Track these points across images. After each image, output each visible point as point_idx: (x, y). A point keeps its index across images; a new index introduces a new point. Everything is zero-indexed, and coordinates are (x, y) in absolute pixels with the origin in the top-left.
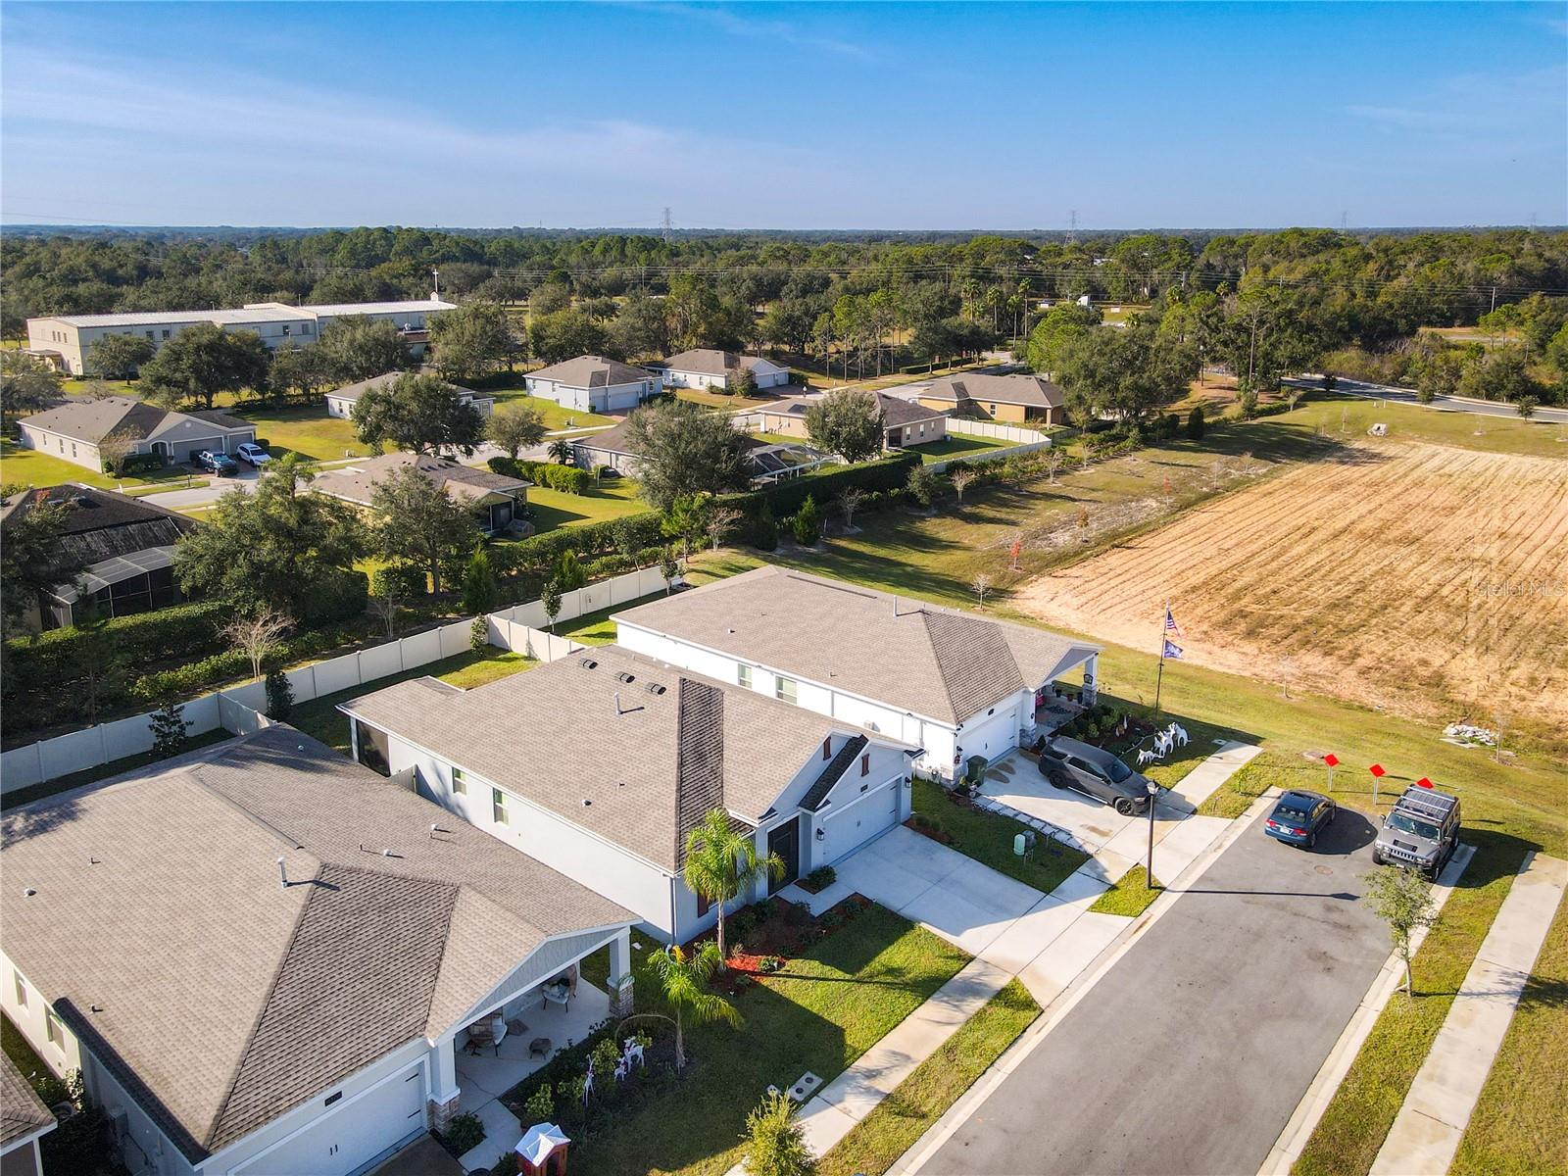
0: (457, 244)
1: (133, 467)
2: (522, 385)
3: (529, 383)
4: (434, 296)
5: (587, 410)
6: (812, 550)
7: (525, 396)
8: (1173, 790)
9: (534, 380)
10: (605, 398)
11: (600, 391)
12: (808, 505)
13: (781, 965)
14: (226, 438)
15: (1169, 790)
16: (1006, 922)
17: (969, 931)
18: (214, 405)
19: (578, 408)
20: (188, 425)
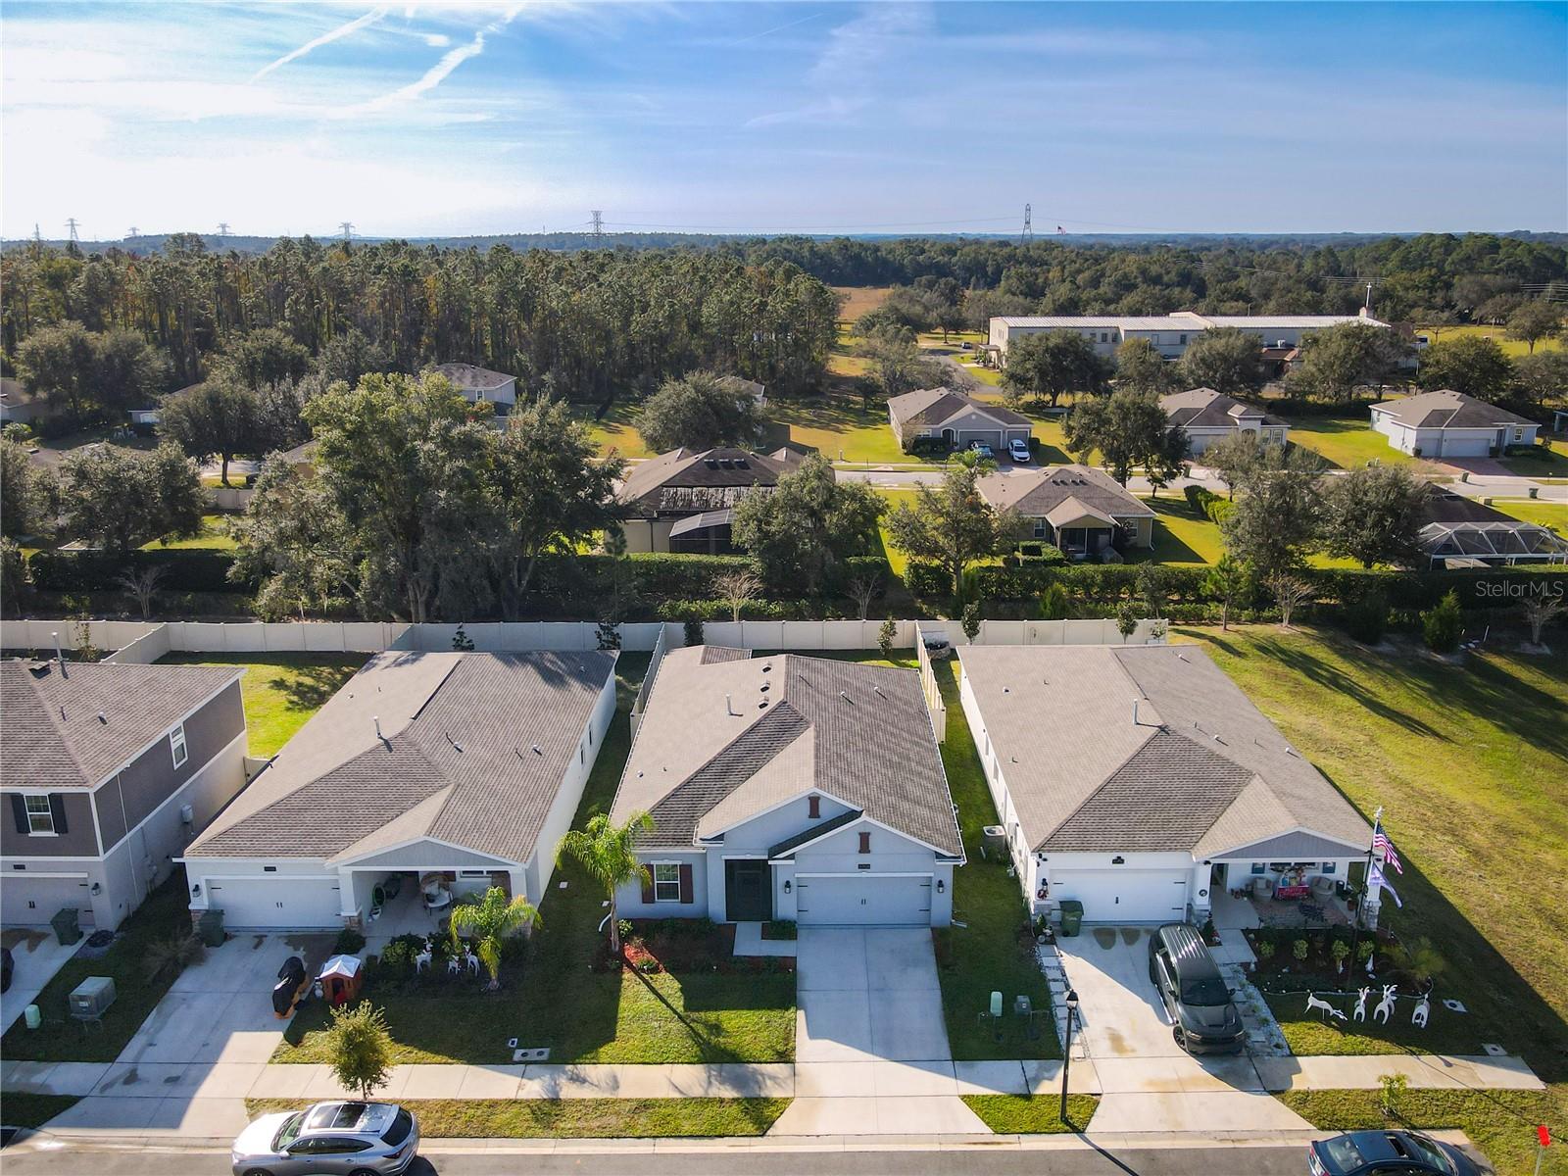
0: (1530, 252)
1: (922, 448)
2: (1366, 415)
3: (1374, 414)
4: (1363, 311)
5: (1411, 453)
6: (1440, 658)
7: (1367, 428)
8: (1299, 1058)
9: (1380, 412)
10: (1440, 441)
11: (1433, 432)
12: (1450, 599)
13: (655, 970)
14: (1004, 432)
15: (1292, 1055)
16: (861, 1053)
17: (827, 1041)
18: (1057, 404)
19: (1404, 450)
20: (974, 417)
